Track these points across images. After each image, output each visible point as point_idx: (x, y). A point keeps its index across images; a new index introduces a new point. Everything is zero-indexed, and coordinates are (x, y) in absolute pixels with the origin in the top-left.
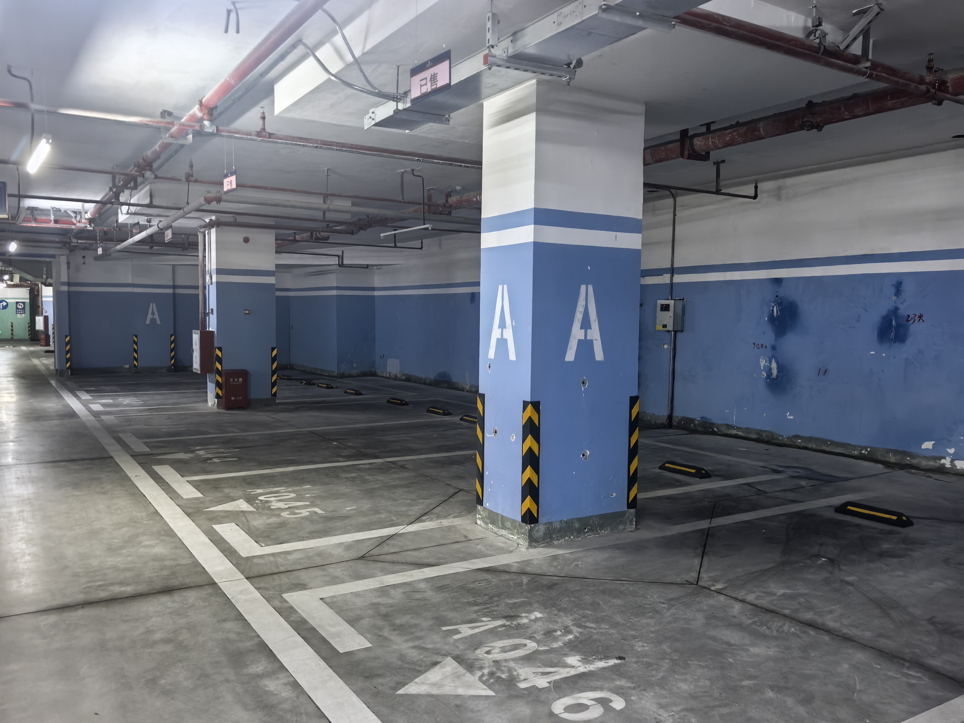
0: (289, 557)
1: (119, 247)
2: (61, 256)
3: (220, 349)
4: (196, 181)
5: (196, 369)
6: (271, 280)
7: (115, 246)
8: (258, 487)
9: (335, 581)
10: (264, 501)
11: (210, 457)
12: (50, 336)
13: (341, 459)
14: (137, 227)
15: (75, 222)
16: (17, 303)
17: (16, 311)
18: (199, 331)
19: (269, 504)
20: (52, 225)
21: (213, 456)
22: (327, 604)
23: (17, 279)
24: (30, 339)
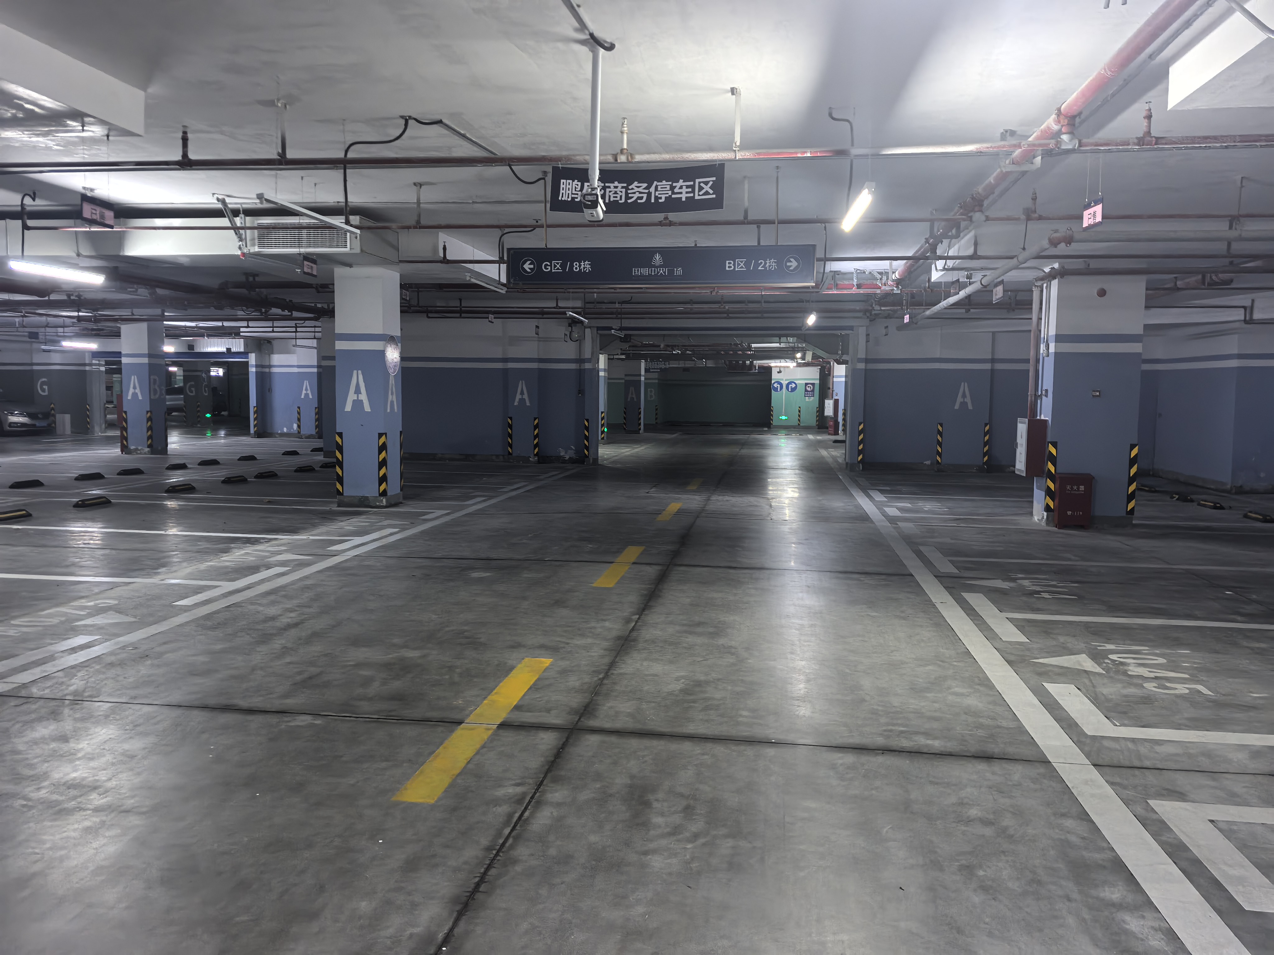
0: (1158, 748)
1: (928, 313)
2: (860, 327)
3: (1055, 445)
4: (1040, 218)
5: (1019, 470)
6: (1136, 348)
7: (924, 312)
8: (1109, 640)
9: (1233, 799)
10: (1117, 662)
11: (1037, 590)
12: (839, 423)
13: (1239, 618)
14: (957, 286)
15: (880, 285)
16: (806, 384)
17: (805, 394)
18: (1027, 420)
19: (1126, 668)
20: (854, 290)
21: (1041, 590)
22: (1220, 830)
23: (809, 357)
24: (817, 427)
